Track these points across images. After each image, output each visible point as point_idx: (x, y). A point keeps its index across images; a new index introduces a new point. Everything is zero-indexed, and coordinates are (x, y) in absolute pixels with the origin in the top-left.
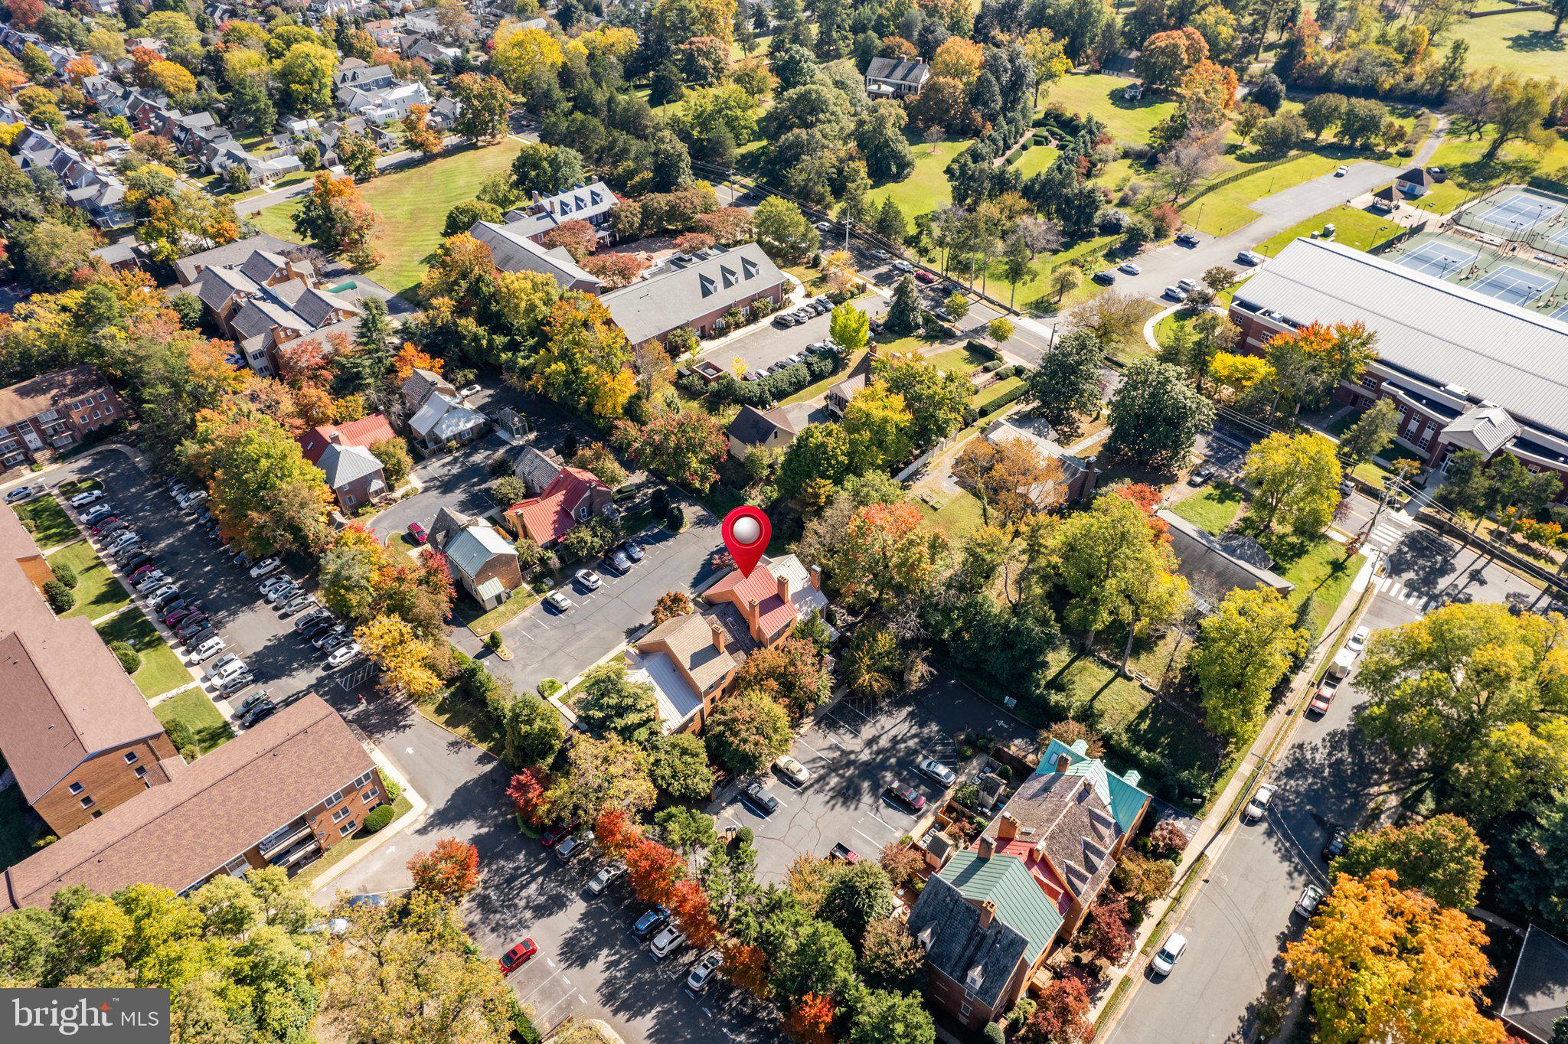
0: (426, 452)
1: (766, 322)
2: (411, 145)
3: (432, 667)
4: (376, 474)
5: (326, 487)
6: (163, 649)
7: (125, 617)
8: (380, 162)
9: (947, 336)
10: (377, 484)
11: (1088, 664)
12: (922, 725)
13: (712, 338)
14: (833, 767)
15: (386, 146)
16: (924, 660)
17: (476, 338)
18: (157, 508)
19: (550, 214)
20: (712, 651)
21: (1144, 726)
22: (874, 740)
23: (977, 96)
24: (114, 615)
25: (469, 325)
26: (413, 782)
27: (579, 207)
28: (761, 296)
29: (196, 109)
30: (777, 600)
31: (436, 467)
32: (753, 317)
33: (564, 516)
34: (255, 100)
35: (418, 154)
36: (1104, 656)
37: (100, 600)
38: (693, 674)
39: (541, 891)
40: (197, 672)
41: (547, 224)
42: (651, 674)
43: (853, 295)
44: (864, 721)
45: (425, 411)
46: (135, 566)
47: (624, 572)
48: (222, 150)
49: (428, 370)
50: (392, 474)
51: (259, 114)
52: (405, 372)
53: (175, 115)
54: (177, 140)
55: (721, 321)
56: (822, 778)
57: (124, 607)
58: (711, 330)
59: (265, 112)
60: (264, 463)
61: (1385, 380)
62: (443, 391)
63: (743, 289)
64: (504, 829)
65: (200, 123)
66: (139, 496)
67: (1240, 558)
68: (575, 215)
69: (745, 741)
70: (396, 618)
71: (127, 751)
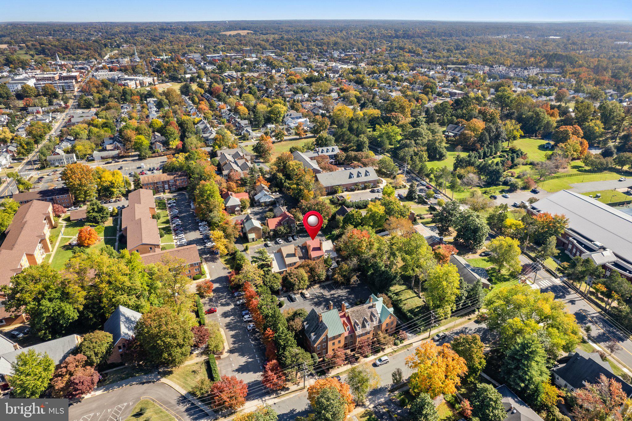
0: (255, 205)
1: (369, 190)
2: (297, 134)
3: (226, 247)
4: (238, 206)
5: (223, 205)
6: (171, 235)
7: (166, 227)
8: (285, 138)
9: (425, 203)
10: (238, 208)
11: (410, 292)
12: (349, 295)
13: (349, 191)
14: (318, 297)
15: (290, 134)
16: (357, 276)
17: (281, 180)
18: (186, 207)
19: (318, 152)
20: (294, 255)
21: (416, 310)
22: (334, 294)
23: (481, 139)
24: (164, 226)
25: (280, 175)
26: (210, 273)
27: (327, 152)
28: (369, 182)
29: (245, 119)
30: (319, 249)
31: (256, 209)
32: (365, 188)
33: (279, 224)
34: (259, 117)
35: (298, 137)
36: (416, 290)
37: (163, 223)
38: (285, 259)
39: (225, 301)
40: (175, 241)
41: (316, 155)
42: (275, 256)
43: (400, 188)
44: (333, 289)
45: (259, 195)
46: (174, 217)
47: (290, 242)
48: (245, 129)
49: (265, 185)
50: (243, 208)
51: (259, 122)
52: (258, 184)
53: (239, 120)
54: (236, 126)
55: (353, 187)
56: (313, 299)
57: (167, 225)
58: (350, 188)
59: (261, 121)
60: (208, 192)
61: (571, 237)
62: (266, 190)
63: (363, 179)
64: (224, 287)
65: (244, 123)
66: (183, 204)
67: (476, 273)
68: (325, 154)
69: (292, 279)
70: (222, 232)
71: (150, 246)
